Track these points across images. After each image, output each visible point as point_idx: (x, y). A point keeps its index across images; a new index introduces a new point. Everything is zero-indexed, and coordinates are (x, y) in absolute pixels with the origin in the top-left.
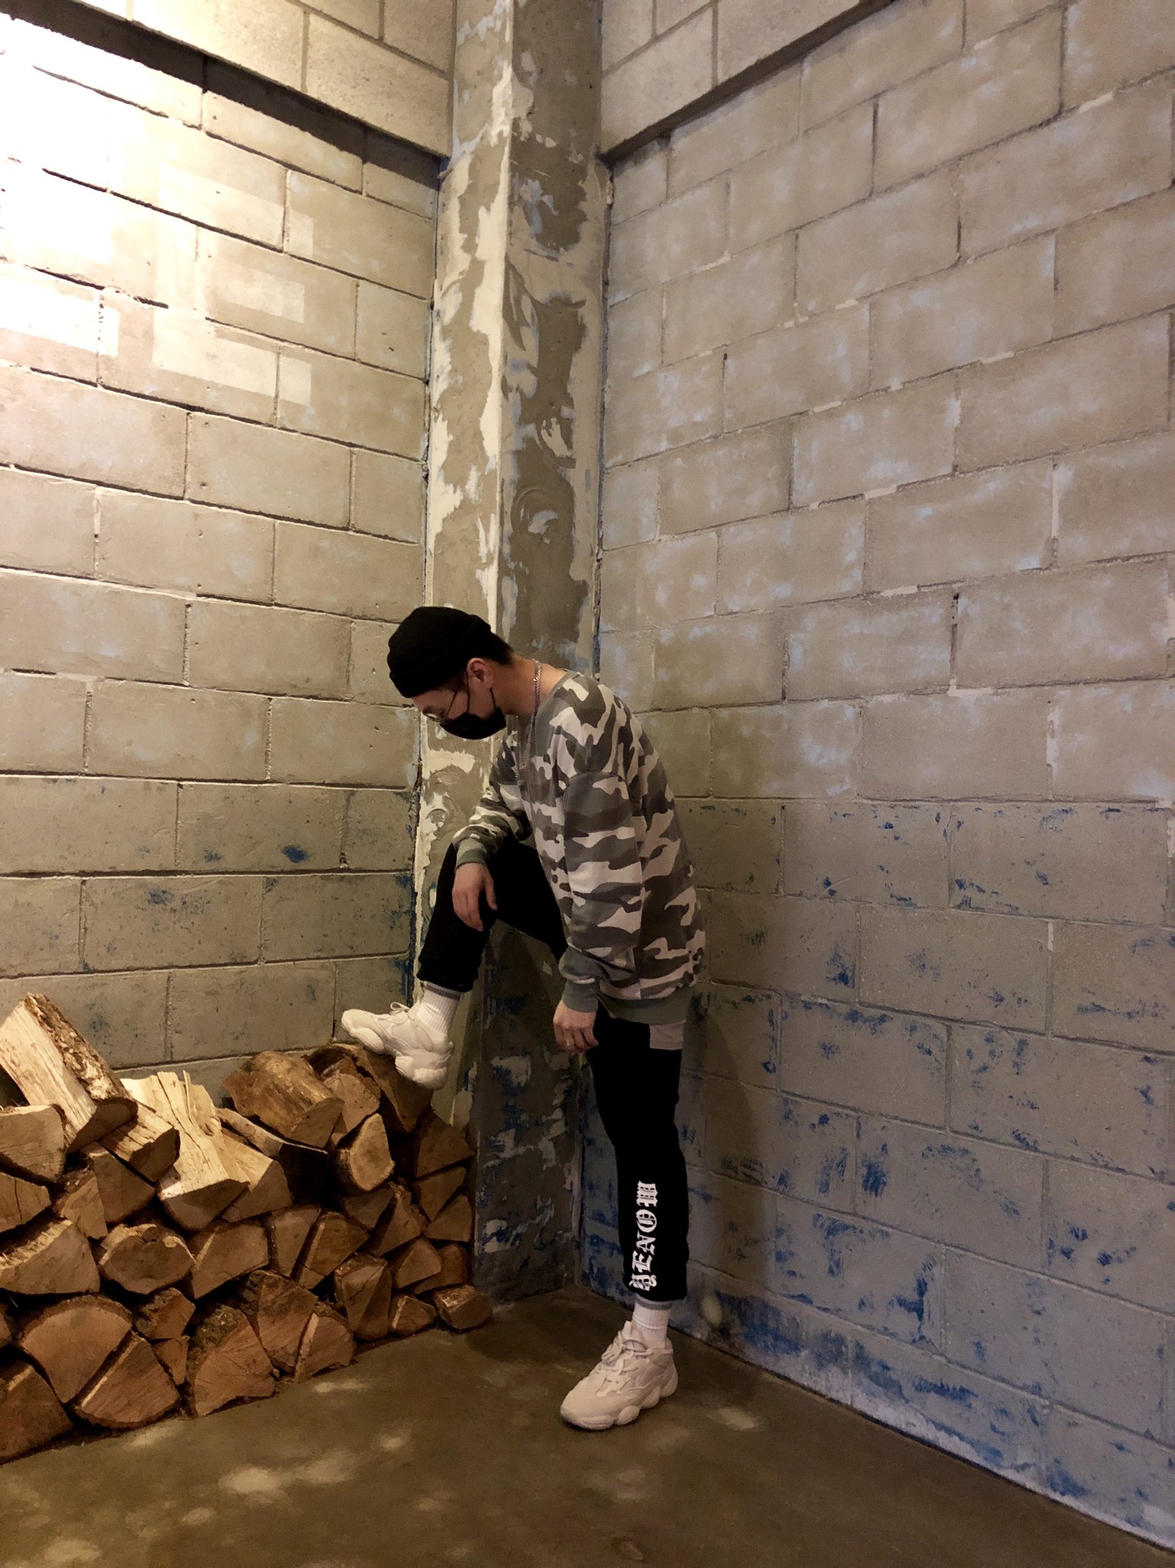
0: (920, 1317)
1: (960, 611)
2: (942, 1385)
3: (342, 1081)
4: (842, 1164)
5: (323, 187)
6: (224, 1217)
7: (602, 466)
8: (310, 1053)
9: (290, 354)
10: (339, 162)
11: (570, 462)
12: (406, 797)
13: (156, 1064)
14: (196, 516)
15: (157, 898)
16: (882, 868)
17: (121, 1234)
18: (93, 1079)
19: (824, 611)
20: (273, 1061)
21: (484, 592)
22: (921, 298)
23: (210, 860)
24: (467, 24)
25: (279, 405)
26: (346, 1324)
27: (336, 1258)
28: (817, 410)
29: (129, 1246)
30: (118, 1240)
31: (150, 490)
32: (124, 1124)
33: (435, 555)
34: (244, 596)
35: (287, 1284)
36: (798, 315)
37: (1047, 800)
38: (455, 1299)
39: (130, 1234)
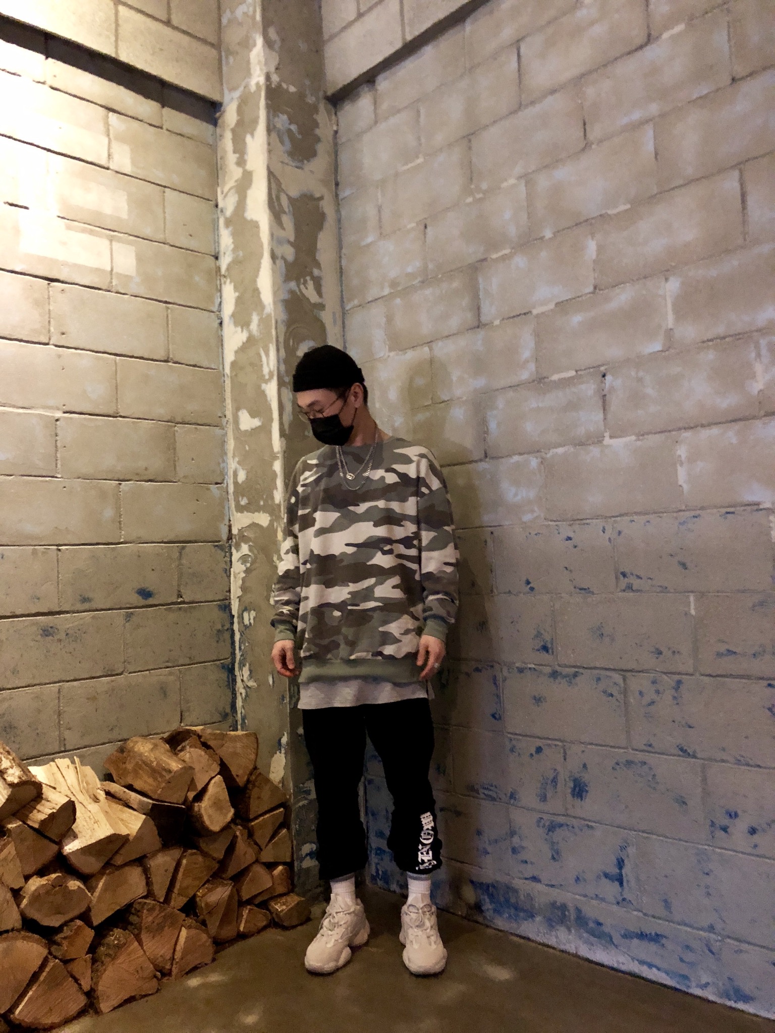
0: (621, 884)
1: (607, 385)
2: (642, 933)
3: (192, 754)
4: (554, 781)
5: (136, 124)
6: (112, 862)
7: (343, 307)
8: (166, 735)
9: (119, 240)
10: (145, 107)
11: (322, 307)
12: (221, 548)
13: (53, 754)
14: (59, 356)
15: (47, 632)
16: (566, 568)
17: (35, 883)
18: (7, 769)
19: (511, 394)
20: (140, 744)
21: (269, 399)
22: (562, 173)
23: (83, 602)
24: (228, 12)
25: (114, 277)
26: (207, 933)
27: (197, 883)
28: (494, 256)
29: (42, 891)
30: (33, 888)
31: (24, 339)
32: (32, 800)
33: (231, 377)
34: (97, 412)
35: (160, 906)
36: (476, 194)
37: (680, 511)
38: (284, 904)
39: (42, 883)
